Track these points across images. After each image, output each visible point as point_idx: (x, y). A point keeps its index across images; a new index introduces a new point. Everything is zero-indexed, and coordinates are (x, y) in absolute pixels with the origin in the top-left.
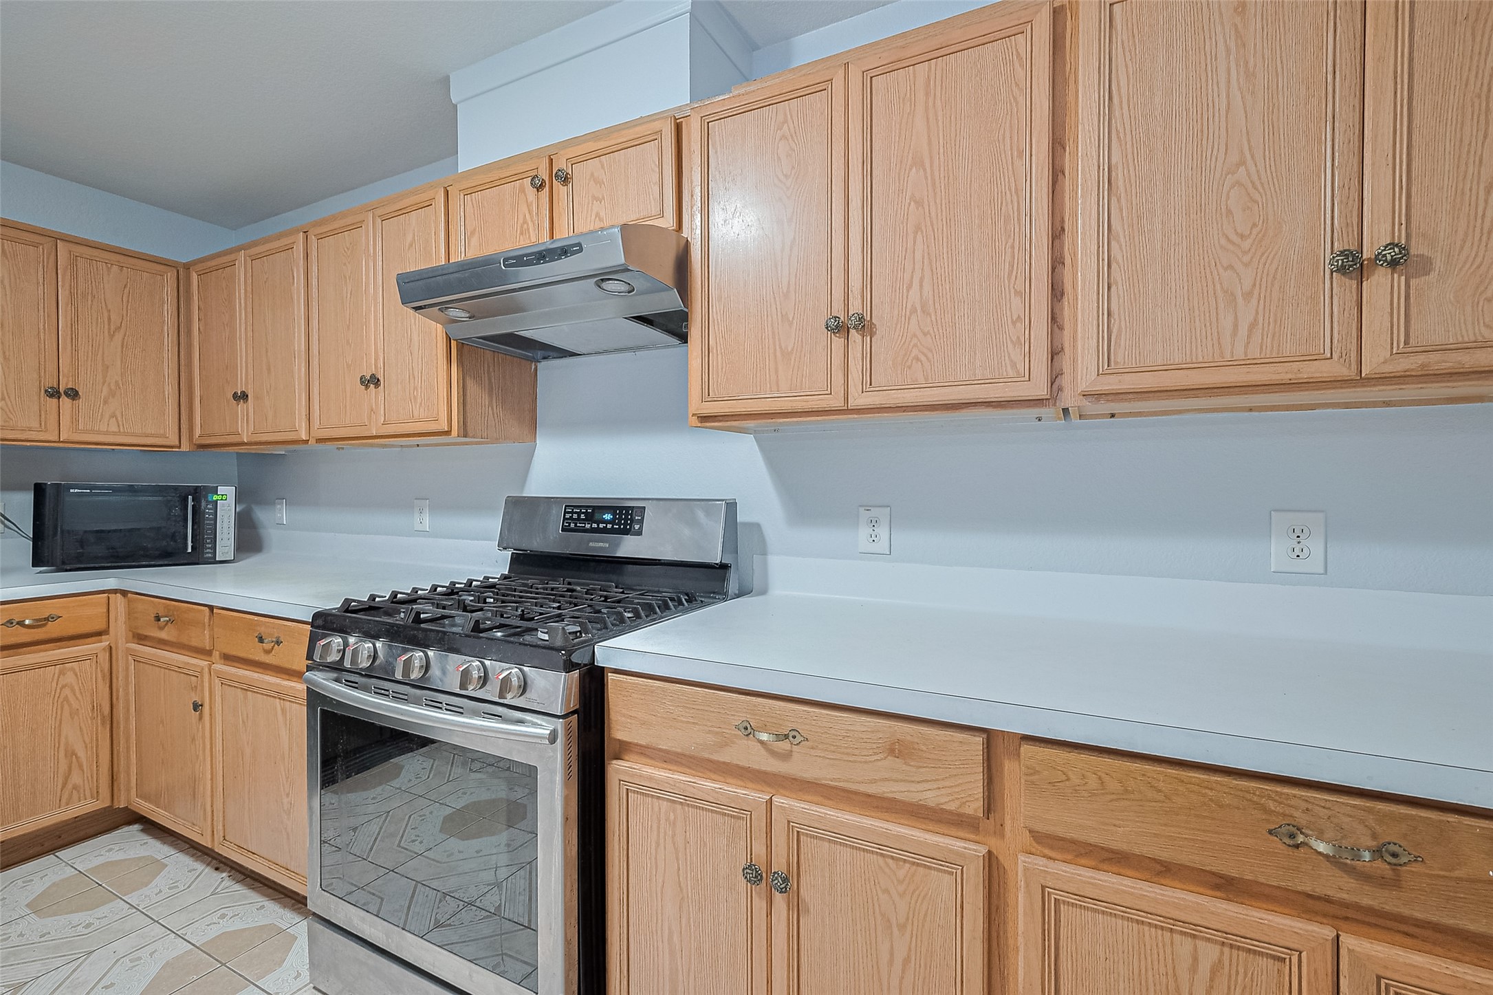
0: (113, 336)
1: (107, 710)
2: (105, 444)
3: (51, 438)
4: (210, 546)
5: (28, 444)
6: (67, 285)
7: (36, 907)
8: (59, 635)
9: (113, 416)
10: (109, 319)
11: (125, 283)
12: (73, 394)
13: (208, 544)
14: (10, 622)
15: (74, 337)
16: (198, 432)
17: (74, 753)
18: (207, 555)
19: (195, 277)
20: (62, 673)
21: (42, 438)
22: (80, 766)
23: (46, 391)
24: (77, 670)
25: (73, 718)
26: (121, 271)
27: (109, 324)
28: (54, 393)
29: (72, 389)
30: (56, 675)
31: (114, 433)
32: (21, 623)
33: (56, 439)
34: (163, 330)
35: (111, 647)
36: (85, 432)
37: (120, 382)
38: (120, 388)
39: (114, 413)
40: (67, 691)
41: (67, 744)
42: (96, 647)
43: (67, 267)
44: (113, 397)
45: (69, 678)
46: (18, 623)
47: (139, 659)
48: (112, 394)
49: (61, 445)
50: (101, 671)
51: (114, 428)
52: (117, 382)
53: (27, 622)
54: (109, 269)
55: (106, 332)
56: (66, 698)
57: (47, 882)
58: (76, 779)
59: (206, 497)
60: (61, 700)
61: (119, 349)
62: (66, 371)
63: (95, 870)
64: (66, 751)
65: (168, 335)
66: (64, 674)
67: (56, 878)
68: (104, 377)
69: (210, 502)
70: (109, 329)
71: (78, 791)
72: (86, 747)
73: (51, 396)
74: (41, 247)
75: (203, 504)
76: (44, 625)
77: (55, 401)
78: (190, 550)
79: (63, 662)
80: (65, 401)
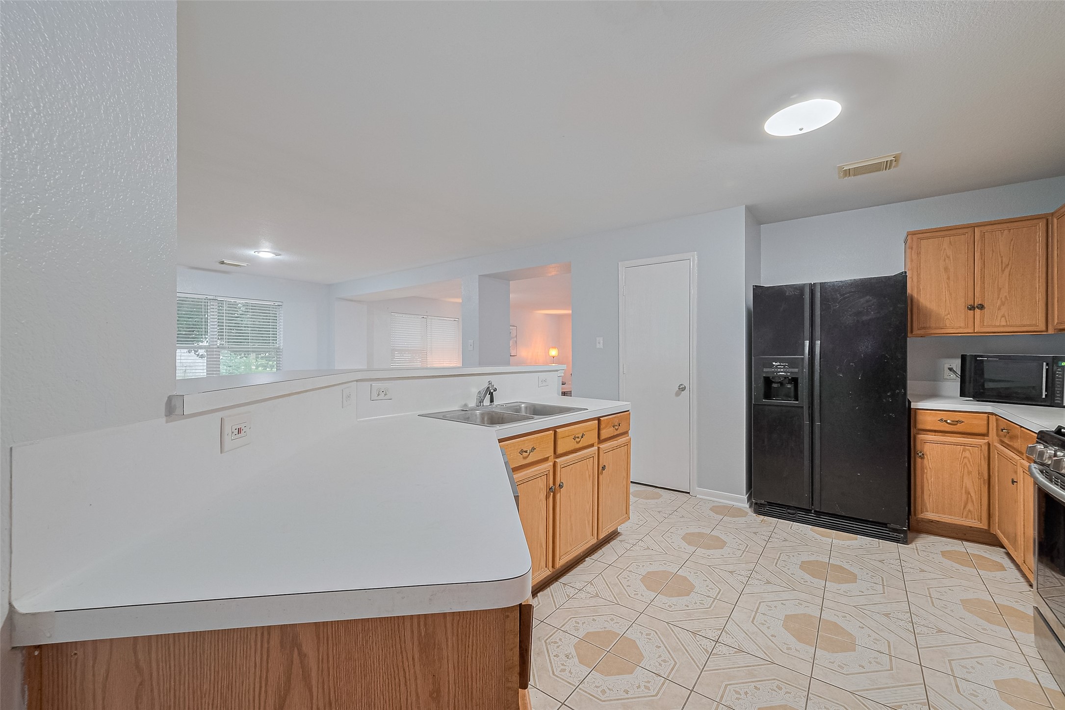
0: (1004, 270)
1: (986, 477)
2: (999, 333)
3: (970, 331)
4: (1059, 395)
5: (960, 335)
6: (979, 250)
7: (944, 554)
8: (964, 431)
9: (1003, 316)
10: (1002, 262)
11: (1011, 238)
12: (981, 307)
13: (1058, 394)
14: (942, 420)
15: (983, 277)
16: (1056, 321)
17: (969, 493)
18: (1057, 401)
19: (1055, 220)
20: (964, 450)
21: (966, 331)
22: (973, 501)
23: (968, 307)
24: (971, 451)
25: (969, 475)
26: (1009, 232)
27: (1002, 264)
28: (972, 308)
29: (980, 304)
30: (961, 451)
31: (1003, 326)
32: (946, 421)
33: (972, 331)
34: (1035, 260)
35: (989, 443)
36: (988, 326)
37: (1008, 297)
38: (1007, 300)
39: (1004, 314)
40: (966, 460)
41: (966, 487)
42: (982, 441)
43: (979, 241)
44: (1003, 305)
45: (967, 454)
46: (945, 421)
47: (1000, 453)
48: (1003, 304)
49: (976, 334)
50: (984, 455)
51: (1004, 323)
52: (1006, 296)
53: (949, 421)
54: (1002, 233)
55: (1000, 268)
56: (966, 463)
57: (953, 549)
58: (970, 506)
59: (1057, 363)
60: (963, 464)
61: (1008, 277)
62: (978, 296)
63: (974, 555)
64: (966, 490)
65: (1039, 261)
66: (965, 451)
67: (957, 549)
68: (999, 295)
69: (1060, 366)
70: (1002, 267)
71: (971, 514)
72: (976, 493)
73: (970, 309)
74: (967, 234)
75: (1055, 368)
76: (957, 424)
77: (972, 311)
78: (1044, 397)
79: (964, 445)
80: (977, 311)
